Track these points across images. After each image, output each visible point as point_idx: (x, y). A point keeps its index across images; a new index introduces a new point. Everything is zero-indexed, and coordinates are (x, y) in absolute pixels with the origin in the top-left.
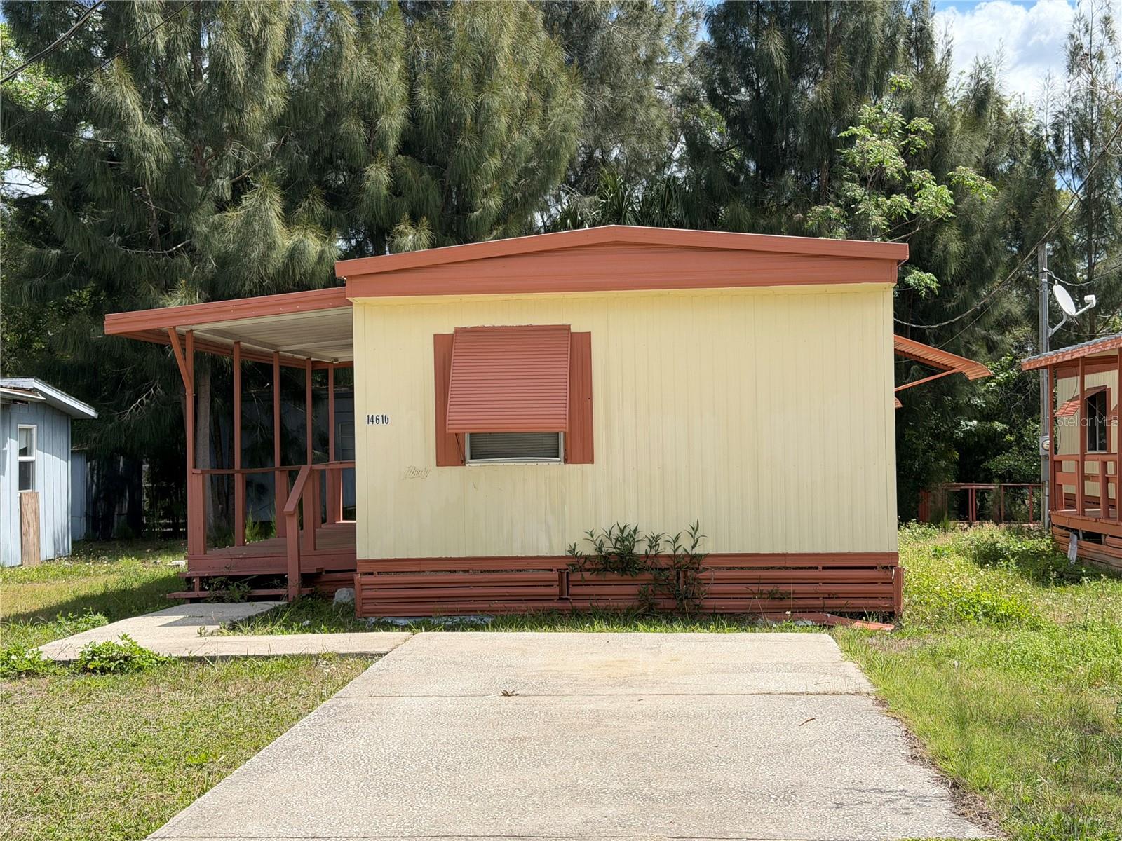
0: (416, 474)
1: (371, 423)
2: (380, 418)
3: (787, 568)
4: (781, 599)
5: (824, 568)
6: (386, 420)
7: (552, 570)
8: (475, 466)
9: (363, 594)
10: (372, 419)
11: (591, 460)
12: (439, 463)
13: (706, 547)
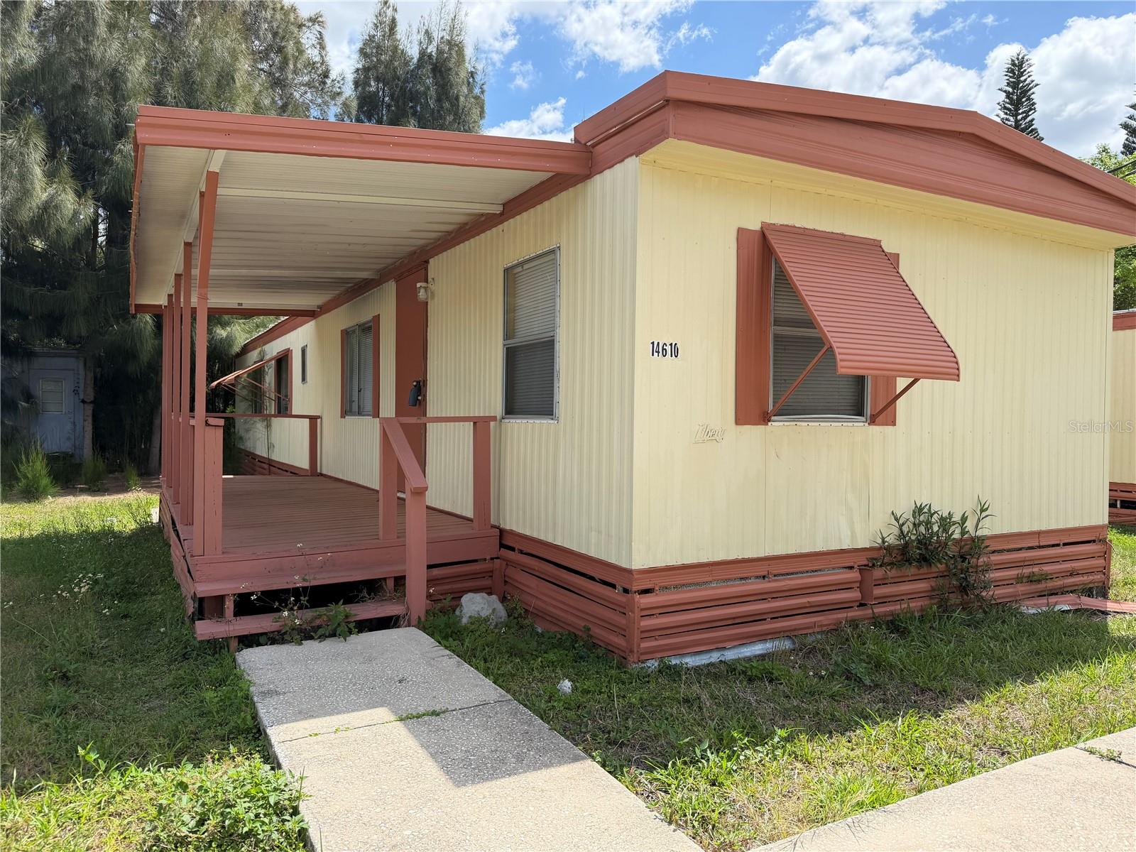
0: (711, 435)
1: (656, 354)
2: (668, 348)
3: (1043, 547)
4: (1039, 581)
5: (1065, 544)
6: (675, 351)
7: (851, 568)
8: (778, 426)
9: (642, 624)
10: (659, 350)
11: (894, 423)
12: (739, 421)
13: (989, 528)
